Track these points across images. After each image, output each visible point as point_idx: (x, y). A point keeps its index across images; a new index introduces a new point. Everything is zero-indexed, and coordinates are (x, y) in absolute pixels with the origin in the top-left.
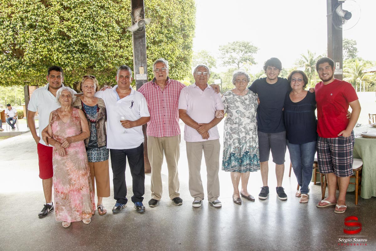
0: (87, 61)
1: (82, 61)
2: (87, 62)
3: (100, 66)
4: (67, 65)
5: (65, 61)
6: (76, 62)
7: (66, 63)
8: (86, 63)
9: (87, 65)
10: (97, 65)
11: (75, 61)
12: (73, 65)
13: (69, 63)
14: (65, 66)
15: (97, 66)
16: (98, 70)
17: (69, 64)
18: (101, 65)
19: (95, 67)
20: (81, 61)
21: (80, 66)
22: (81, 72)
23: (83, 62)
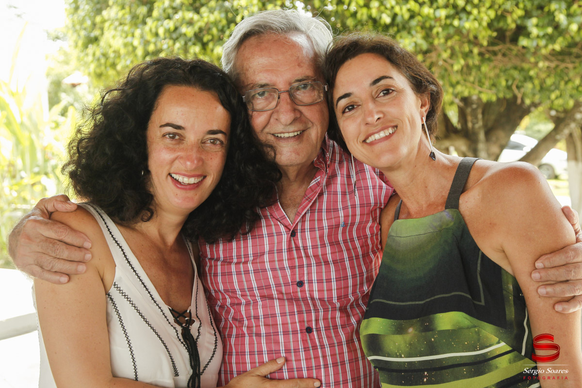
0: (491, 7)
1: (468, 8)
2: (492, 14)
3: (550, 30)
4: (405, 28)
5: (397, 9)
6: (442, 13)
7: (399, 19)
8: (488, 15)
9: (490, 25)
10: (537, 26)
11: (438, 8)
12: (431, 28)
13: (412, 17)
14: (398, 31)
15: (535, 31)
16: (538, 48)
17: (414, 23)
18: (557, 27)
19: (528, 35)
20: (464, 9)
21: (459, 31)
22: (466, 56)
23: (475, 11)
